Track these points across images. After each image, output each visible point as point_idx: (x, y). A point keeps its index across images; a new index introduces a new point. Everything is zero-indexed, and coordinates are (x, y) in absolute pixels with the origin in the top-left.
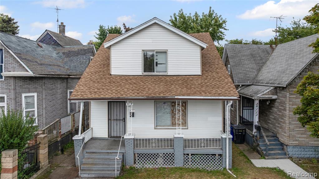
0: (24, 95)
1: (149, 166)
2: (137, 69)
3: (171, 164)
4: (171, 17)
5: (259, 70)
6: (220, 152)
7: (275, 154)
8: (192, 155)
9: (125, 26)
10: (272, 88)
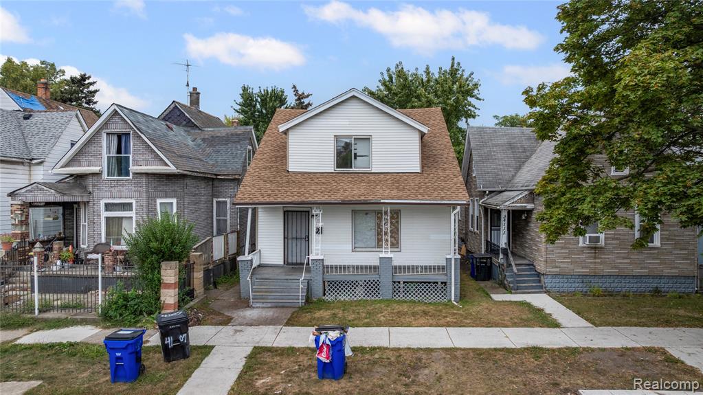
0: (159, 201)
1: (343, 297)
2: (328, 164)
3: (375, 296)
4: (382, 74)
5: (519, 168)
6: (443, 279)
7: (526, 288)
8: (404, 282)
9: (296, 91)
10: (526, 193)
